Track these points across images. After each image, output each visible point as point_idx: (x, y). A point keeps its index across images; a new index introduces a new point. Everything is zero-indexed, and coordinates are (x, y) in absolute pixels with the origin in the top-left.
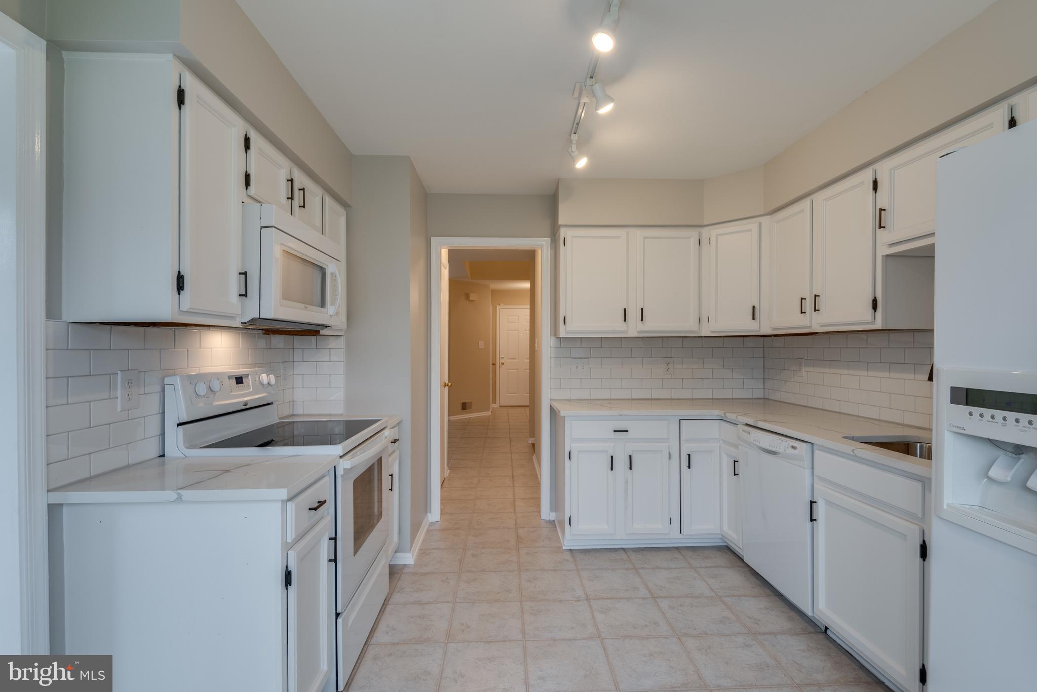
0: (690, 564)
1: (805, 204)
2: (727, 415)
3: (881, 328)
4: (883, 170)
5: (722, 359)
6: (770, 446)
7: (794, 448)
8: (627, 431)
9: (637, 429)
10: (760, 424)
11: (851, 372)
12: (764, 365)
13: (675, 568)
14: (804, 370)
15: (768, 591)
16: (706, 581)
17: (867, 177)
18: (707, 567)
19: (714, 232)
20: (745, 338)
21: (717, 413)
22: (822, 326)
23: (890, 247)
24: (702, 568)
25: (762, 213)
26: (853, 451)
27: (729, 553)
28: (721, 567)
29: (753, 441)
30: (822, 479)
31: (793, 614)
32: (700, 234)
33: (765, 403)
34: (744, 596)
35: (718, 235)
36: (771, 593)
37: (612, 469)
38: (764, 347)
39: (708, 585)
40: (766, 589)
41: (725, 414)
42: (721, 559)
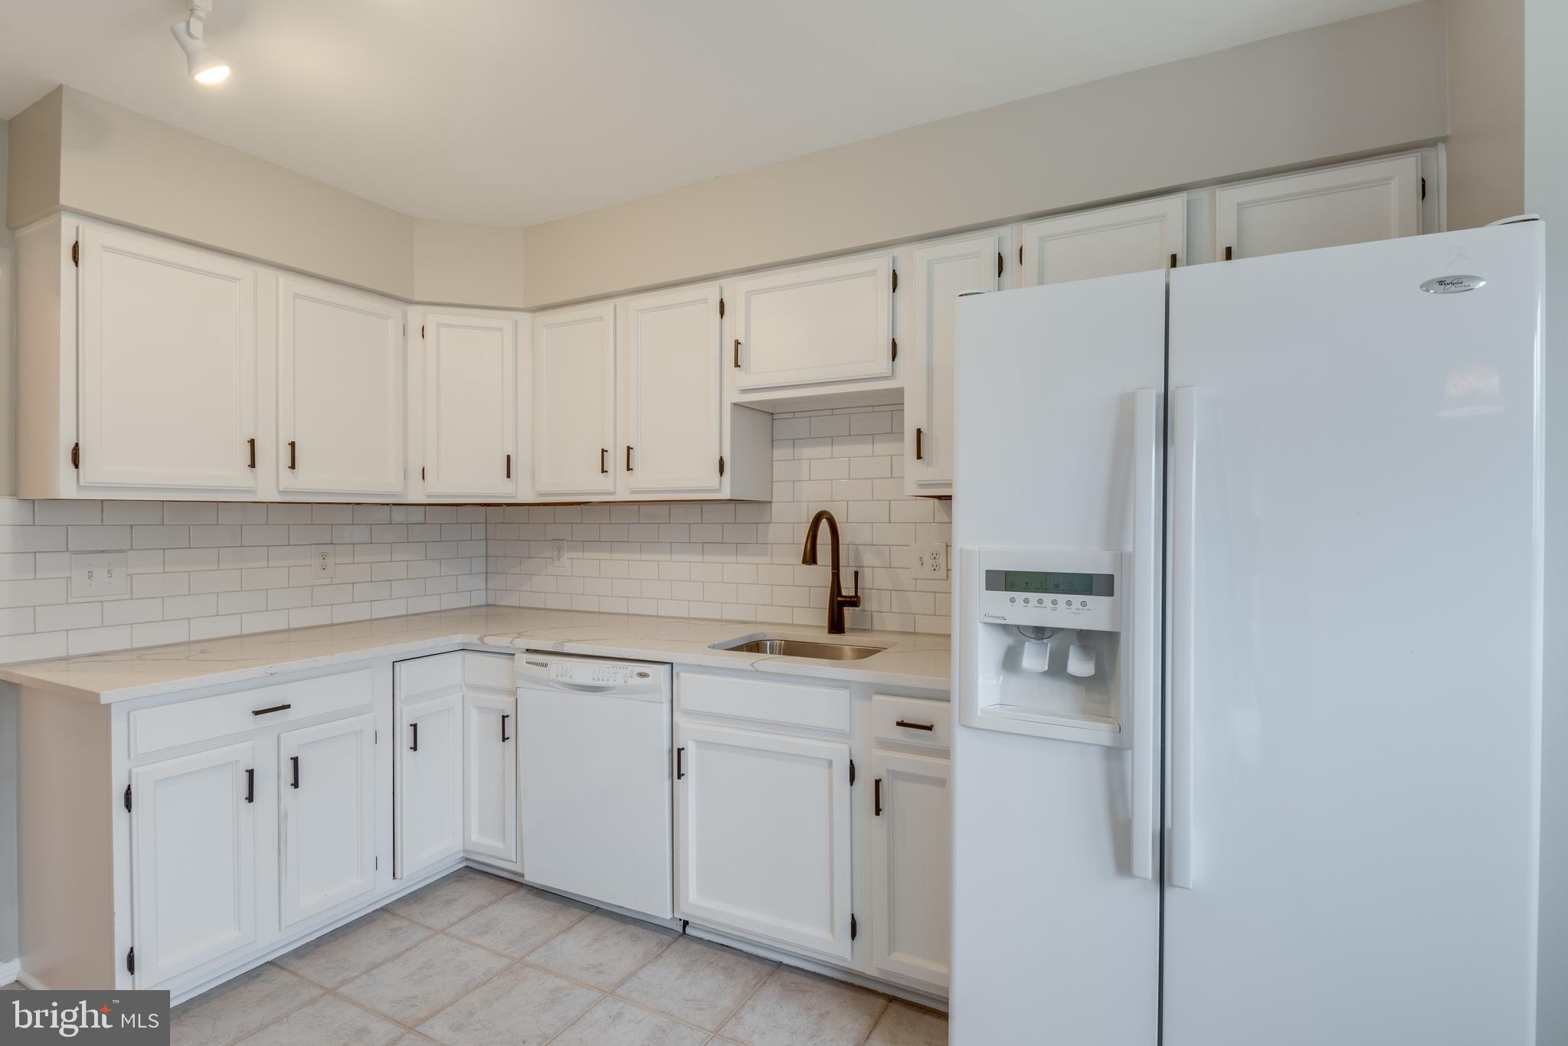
0: (428, 928)
1: (605, 309)
2: (487, 640)
3: (729, 498)
4: (736, 290)
5: (424, 544)
6: (594, 679)
7: (642, 675)
8: (288, 706)
9: (305, 699)
10: (568, 648)
11: (645, 557)
12: (487, 553)
13: (409, 949)
14: (566, 557)
15: (576, 910)
16: (478, 946)
17: (710, 293)
18: (461, 919)
19: (433, 318)
20: (459, 508)
21: (458, 639)
22: (633, 492)
23: (742, 393)
24: (454, 924)
25: (521, 306)
26: (752, 665)
27: (478, 877)
28: (482, 907)
29: (555, 678)
30: (687, 713)
31: (632, 928)
32: (405, 316)
33: (491, 612)
34: (554, 937)
35: (440, 325)
36: (583, 912)
37: (250, 799)
38: (486, 523)
39: (484, 948)
40: (572, 909)
41: (481, 639)
42: (474, 894)
